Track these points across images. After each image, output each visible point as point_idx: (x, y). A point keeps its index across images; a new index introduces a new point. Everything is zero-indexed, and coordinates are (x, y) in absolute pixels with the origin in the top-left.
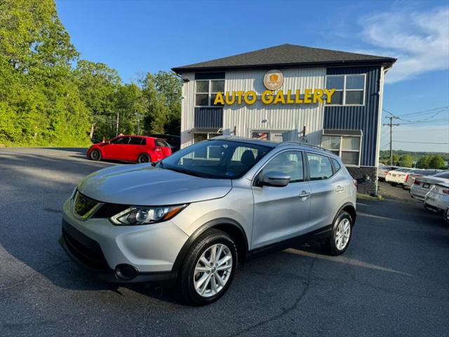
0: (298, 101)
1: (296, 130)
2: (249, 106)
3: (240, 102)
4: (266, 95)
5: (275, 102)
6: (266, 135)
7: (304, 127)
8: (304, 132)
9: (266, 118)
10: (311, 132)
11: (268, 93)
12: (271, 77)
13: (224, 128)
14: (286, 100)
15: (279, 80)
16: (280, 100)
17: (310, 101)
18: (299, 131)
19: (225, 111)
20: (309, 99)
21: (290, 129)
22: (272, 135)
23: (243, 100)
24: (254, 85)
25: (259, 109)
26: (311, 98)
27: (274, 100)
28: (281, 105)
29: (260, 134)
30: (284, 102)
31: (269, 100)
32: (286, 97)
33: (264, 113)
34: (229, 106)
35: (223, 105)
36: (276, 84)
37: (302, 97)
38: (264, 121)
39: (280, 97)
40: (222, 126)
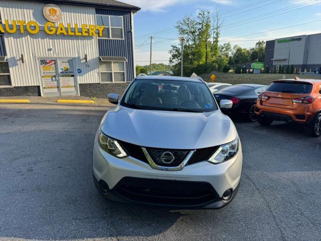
0: (77, 34)
1: (79, 57)
2: (32, 35)
3: (22, 31)
4: (48, 27)
5: (58, 33)
6: (53, 62)
7: (86, 55)
8: (86, 58)
9: (51, 47)
10: (90, 59)
11: (49, 24)
12: (50, 10)
13: (8, 56)
14: (67, 32)
15: (58, 13)
16: (62, 32)
17: (87, 34)
18: (81, 58)
19: (6, 40)
20: (86, 32)
21: (74, 56)
22: (59, 62)
23: (26, 30)
24: (33, 15)
25: (43, 38)
26: (88, 32)
27: (56, 31)
28: (63, 36)
29: (48, 61)
30: (66, 34)
31: (52, 31)
32: (67, 29)
33: (48, 42)
34: (10, 34)
35: (3, 33)
36: (56, 17)
37: (80, 31)
38: (50, 50)
39: (62, 29)
40: (5, 54)
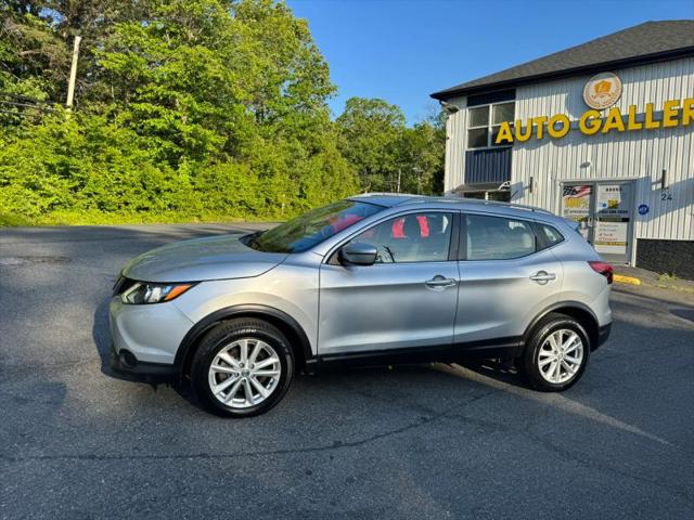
0: (649, 124)
1: (648, 178)
2: (558, 141)
3: (539, 135)
4: (587, 119)
5: (605, 130)
6: (588, 190)
7: (664, 172)
8: (663, 181)
9: (589, 160)
10: (678, 180)
11: (592, 115)
12: (597, 87)
13: (513, 181)
14: (626, 124)
16: (614, 125)
17: (675, 123)
18: (654, 180)
19: (515, 153)
20: (672, 118)
21: (636, 176)
22: (600, 190)
23: (545, 132)
24: (566, 103)
25: (575, 144)
26: (679, 117)
27: (602, 126)
28: (615, 135)
29: (577, 189)
30: (621, 128)
31: (593, 127)
32: (625, 119)
33: (585, 151)
34: (522, 144)
35: (511, 143)
36: (607, 98)
37: (658, 117)
38: (585, 165)
39: (614, 120)
40: (509, 179)
